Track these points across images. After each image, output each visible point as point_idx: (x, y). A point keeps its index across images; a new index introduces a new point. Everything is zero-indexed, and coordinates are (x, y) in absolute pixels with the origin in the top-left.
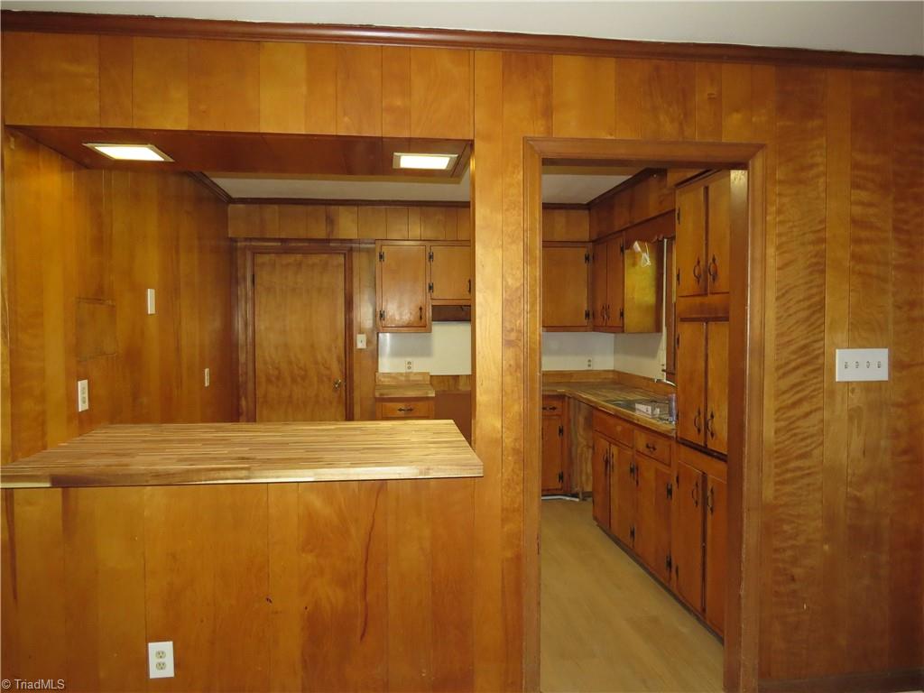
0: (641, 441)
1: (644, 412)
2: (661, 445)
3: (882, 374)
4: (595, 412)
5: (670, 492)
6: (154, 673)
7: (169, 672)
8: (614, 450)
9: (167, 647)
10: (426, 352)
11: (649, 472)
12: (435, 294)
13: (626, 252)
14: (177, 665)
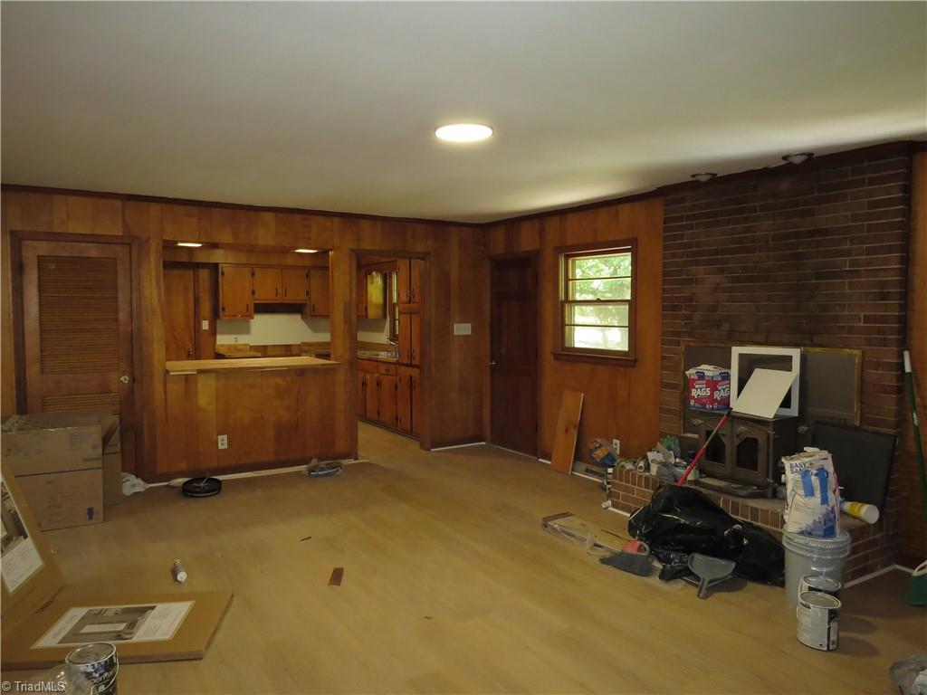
0: (382, 369)
1: (383, 355)
2: (392, 368)
3: (469, 333)
4: (359, 361)
5: (396, 387)
6: (220, 447)
7: (226, 447)
8: (368, 376)
9: (225, 437)
10: (247, 331)
11: (386, 382)
12: (256, 296)
13: (369, 277)
14: (228, 444)
